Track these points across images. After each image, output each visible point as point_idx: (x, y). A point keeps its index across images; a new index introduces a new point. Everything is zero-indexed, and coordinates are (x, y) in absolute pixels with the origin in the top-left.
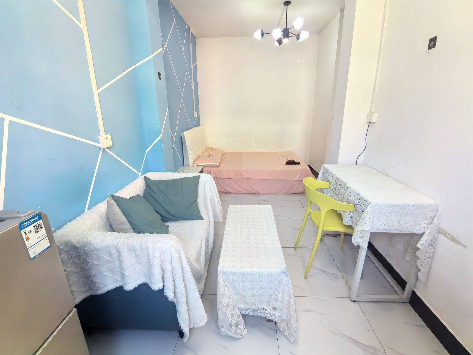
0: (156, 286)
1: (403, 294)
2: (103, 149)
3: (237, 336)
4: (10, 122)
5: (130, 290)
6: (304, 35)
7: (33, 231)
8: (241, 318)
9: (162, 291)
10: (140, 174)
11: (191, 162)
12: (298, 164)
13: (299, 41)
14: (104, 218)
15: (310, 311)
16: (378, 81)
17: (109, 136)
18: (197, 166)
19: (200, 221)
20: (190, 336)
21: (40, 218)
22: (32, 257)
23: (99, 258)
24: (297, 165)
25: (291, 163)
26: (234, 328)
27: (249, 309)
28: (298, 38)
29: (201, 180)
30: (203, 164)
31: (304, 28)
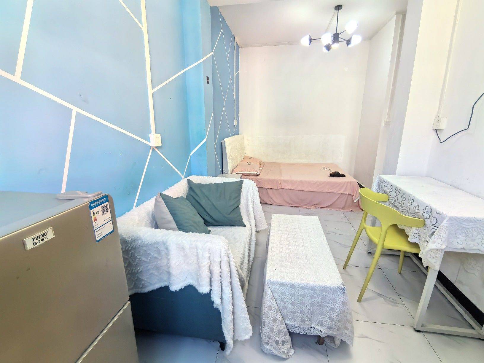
0: (204, 289)
1: (481, 329)
2: (153, 147)
3: (284, 356)
4: (77, 113)
5: (176, 291)
6: (356, 40)
7: (101, 213)
8: (288, 337)
9: (208, 295)
10: (183, 177)
11: (230, 170)
12: (344, 176)
13: (350, 46)
14: (151, 216)
15: (366, 337)
16: (447, 82)
17: (159, 135)
19: (243, 228)
20: (233, 348)
21: (107, 201)
22: (97, 239)
24: (342, 178)
25: (336, 175)
26: (280, 346)
27: (298, 327)
28: (348, 42)
29: (244, 185)
30: (242, 172)
31: (356, 32)
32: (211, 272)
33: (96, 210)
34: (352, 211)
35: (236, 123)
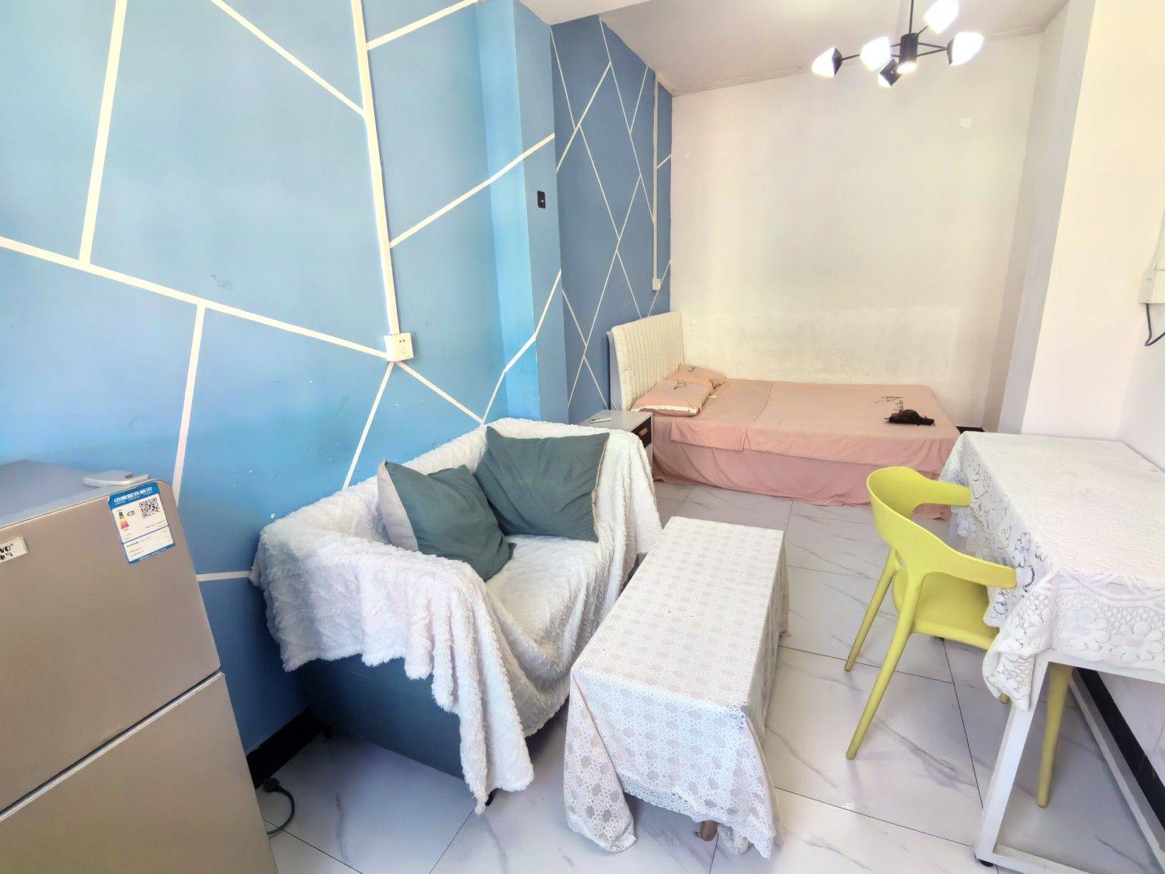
0: (416, 670)
2: (394, 362)
4: (207, 310)
7: (139, 513)
8: (623, 804)
9: (427, 683)
10: (481, 422)
11: (626, 398)
12: (929, 422)
15: (830, 847)
17: (407, 336)
18: (642, 410)
19: (592, 544)
21: (156, 491)
22: (131, 559)
23: (327, 586)
24: (923, 428)
25: (907, 418)
26: (597, 821)
27: (645, 788)
29: (610, 445)
30: (655, 407)
32: (431, 637)
33: (125, 509)
35: (657, 285)
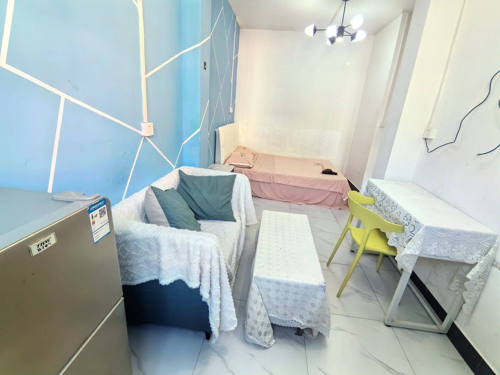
0: (193, 284)
1: (441, 324)
2: (145, 137)
3: (265, 346)
4: (66, 101)
5: (166, 285)
6: (361, 36)
7: (99, 216)
8: (271, 328)
9: (198, 290)
10: (174, 167)
12: (336, 174)
13: (353, 41)
14: (140, 209)
15: (341, 330)
16: (441, 94)
17: (151, 124)
18: (229, 165)
19: (234, 223)
20: (218, 339)
21: (105, 204)
22: (95, 241)
23: (137, 249)
24: (334, 176)
25: (328, 172)
26: (262, 336)
27: (280, 320)
28: (353, 37)
29: (237, 180)
30: (235, 164)
31: (361, 28)
32: (201, 268)
33: (94, 213)
34: (340, 209)
35: (231, 111)
